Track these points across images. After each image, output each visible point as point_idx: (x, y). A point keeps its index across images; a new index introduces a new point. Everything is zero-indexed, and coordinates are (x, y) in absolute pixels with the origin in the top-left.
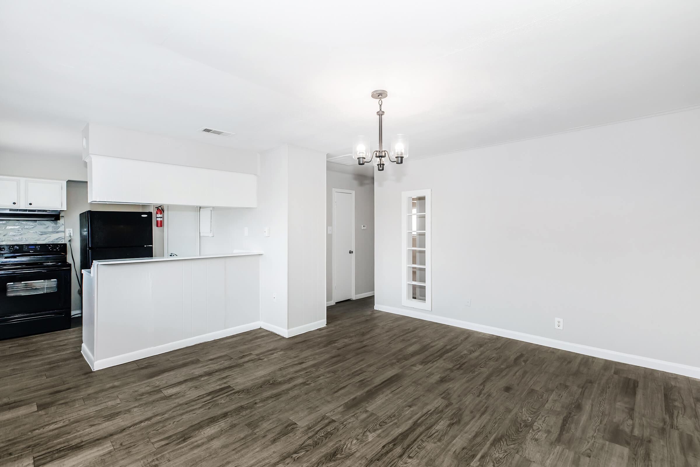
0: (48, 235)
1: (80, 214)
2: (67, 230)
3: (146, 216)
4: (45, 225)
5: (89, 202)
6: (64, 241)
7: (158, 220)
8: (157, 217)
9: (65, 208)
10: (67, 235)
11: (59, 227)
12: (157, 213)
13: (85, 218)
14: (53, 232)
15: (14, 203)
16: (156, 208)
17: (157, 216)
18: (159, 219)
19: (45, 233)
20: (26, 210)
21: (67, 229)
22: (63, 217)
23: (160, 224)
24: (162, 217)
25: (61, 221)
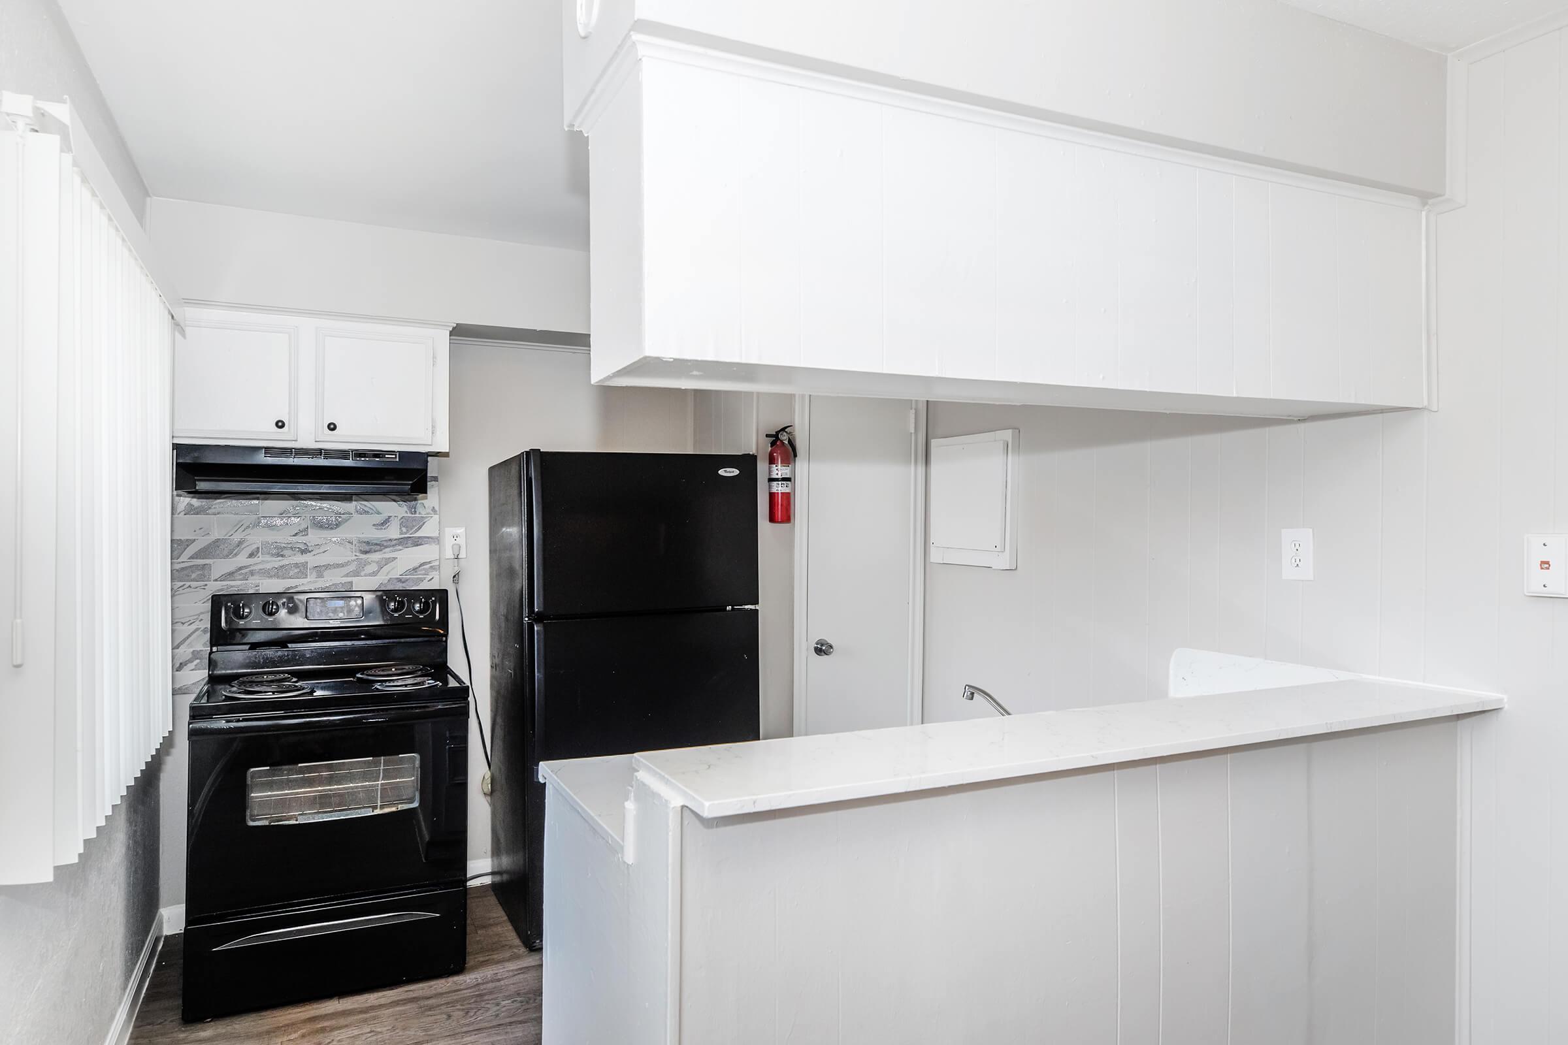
0: (388, 554)
1: (491, 469)
2: (449, 532)
3: (736, 472)
4: (379, 513)
5: (593, 381)
6: (437, 578)
7: (774, 490)
8: (771, 480)
9: (441, 444)
10: (449, 554)
11: (421, 523)
12: (772, 461)
13: (515, 484)
14: (403, 542)
15: (280, 425)
16: (767, 436)
17: (770, 472)
18: (778, 488)
19: (379, 546)
20: (319, 452)
21: (447, 529)
22: (435, 479)
23: (782, 511)
24: (788, 479)
25: (431, 499)
